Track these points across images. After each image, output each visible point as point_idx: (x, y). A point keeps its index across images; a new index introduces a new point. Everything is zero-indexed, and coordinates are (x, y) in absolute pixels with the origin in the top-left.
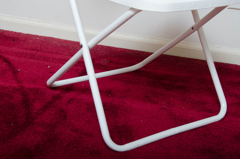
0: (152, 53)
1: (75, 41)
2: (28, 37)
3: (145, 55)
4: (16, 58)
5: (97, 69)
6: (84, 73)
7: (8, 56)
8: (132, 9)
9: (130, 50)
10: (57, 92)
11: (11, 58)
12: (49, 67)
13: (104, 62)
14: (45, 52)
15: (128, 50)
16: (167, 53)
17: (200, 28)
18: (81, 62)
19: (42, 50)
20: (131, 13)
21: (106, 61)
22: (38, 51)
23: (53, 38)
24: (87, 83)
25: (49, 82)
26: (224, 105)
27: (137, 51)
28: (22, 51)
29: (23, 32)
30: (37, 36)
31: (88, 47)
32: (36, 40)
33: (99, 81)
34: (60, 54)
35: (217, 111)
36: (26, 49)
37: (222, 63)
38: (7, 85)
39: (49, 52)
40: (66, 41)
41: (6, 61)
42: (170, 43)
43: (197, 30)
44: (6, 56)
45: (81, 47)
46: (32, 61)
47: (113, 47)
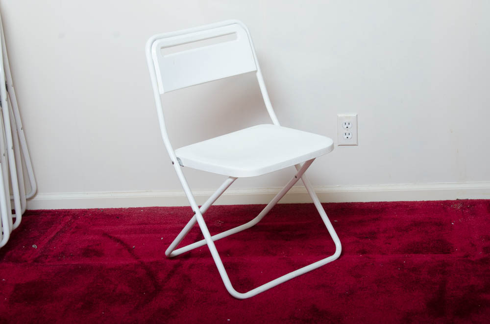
0: (265, 205)
1: (183, 206)
2: (131, 211)
3: (260, 207)
4: (126, 236)
5: (213, 232)
6: (201, 237)
7: (118, 235)
8: (230, 177)
9: (245, 206)
10: (176, 261)
11: (122, 236)
12: (162, 238)
13: (219, 223)
14: (154, 224)
15: (242, 205)
16: (281, 202)
17: (304, 175)
18: (196, 228)
19: (150, 223)
20: (231, 180)
21: (220, 222)
22: (146, 224)
23: (158, 208)
24: (206, 247)
25: (167, 252)
26: (338, 244)
27: (253, 205)
28: (129, 227)
29: (123, 207)
30: (140, 209)
31: (201, 212)
32: (140, 213)
33: (217, 243)
34: (170, 223)
35: (332, 251)
36: (133, 224)
37: (346, 203)
38: (127, 263)
39: (158, 224)
40: (173, 208)
41: (118, 240)
42: (282, 190)
43: (301, 177)
44: (116, 236)
45: (195, 213)
46: (143, 235)
47: (226, 206)
